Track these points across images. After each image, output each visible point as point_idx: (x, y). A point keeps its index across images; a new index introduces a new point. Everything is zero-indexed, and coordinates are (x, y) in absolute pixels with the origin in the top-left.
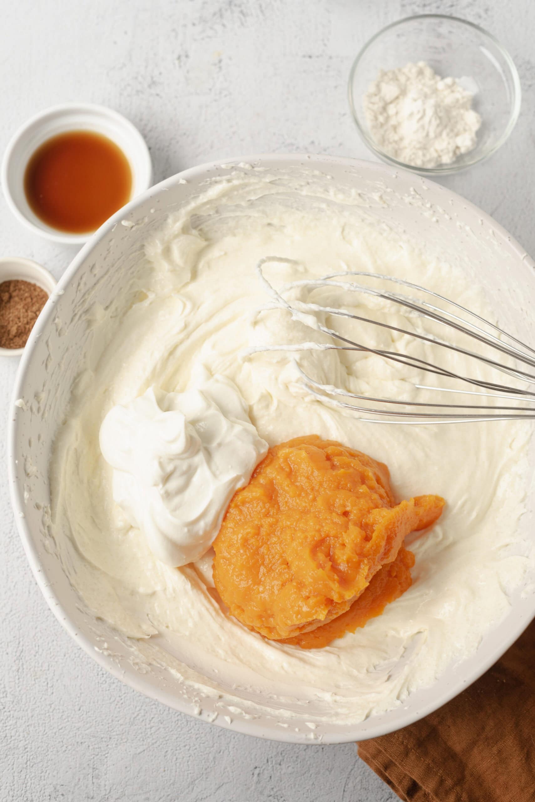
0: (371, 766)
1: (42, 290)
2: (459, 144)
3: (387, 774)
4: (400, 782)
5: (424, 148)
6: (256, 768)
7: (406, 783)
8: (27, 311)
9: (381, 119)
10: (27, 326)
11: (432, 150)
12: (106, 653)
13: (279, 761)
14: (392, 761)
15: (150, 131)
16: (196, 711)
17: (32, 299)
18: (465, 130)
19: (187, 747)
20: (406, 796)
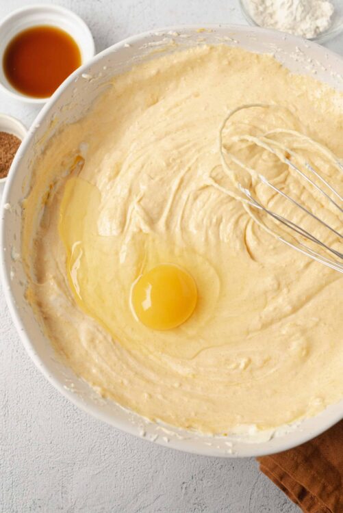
0: (270, 478)
1: (17, 139)
2: (319, 25)
3: (282, 483)
4: (293, 489)
5: (293, 28)
6: (184, 483)
7: (297, 489)
8: (6, 153)
9: (261, 9)
10: (7, 164)
11: (299, 30)
12: (72, 391)
13: (201, 478)
14: (285, 473)
15: (94, 25)
16: (141, 433)
17: (10, 145)
18: (322, 16)
19: (132, 469)
20: (297, 500)
